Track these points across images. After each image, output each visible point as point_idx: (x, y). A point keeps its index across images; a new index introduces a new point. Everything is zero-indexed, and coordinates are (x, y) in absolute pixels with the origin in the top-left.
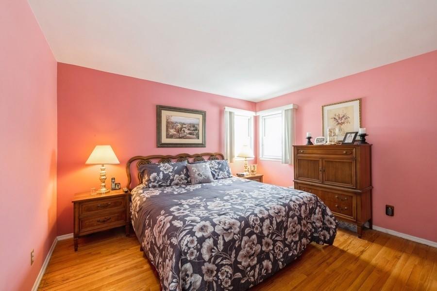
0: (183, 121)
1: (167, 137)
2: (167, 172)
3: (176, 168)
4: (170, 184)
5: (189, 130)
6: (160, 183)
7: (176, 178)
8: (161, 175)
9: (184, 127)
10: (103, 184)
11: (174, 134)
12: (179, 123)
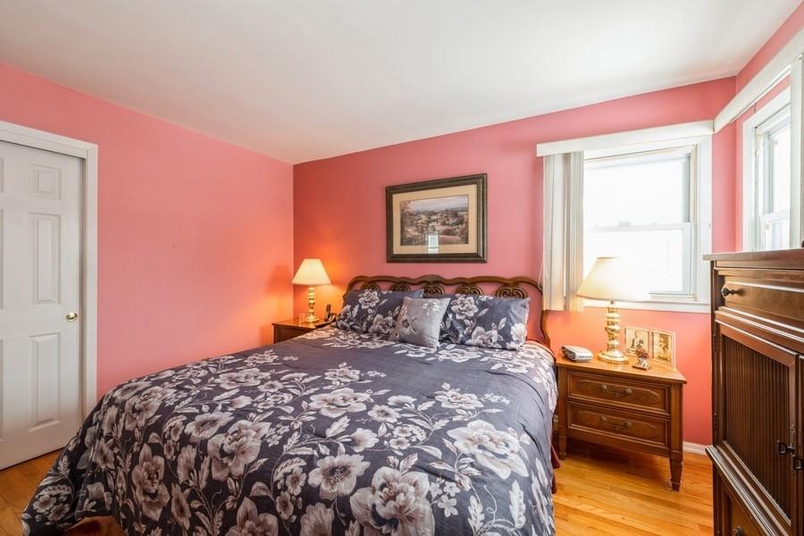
0: (430, 208)
1: (402, 244)
2: (366, 307)
3: (384, 302)
4: (367, 328)
5: (444, 224)
6: (351, 323)
7: (378, 320)
8: (356, 309)
9: (434, 221)
10: (312, 311)
11: (415, 236)
12: (424, 213)
